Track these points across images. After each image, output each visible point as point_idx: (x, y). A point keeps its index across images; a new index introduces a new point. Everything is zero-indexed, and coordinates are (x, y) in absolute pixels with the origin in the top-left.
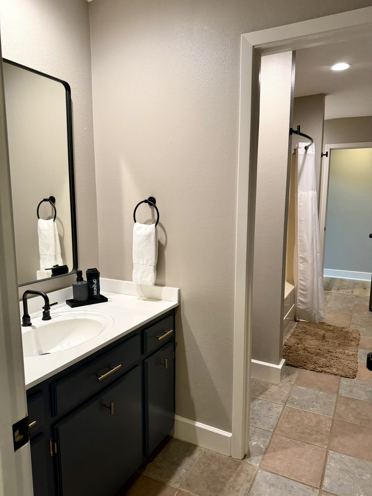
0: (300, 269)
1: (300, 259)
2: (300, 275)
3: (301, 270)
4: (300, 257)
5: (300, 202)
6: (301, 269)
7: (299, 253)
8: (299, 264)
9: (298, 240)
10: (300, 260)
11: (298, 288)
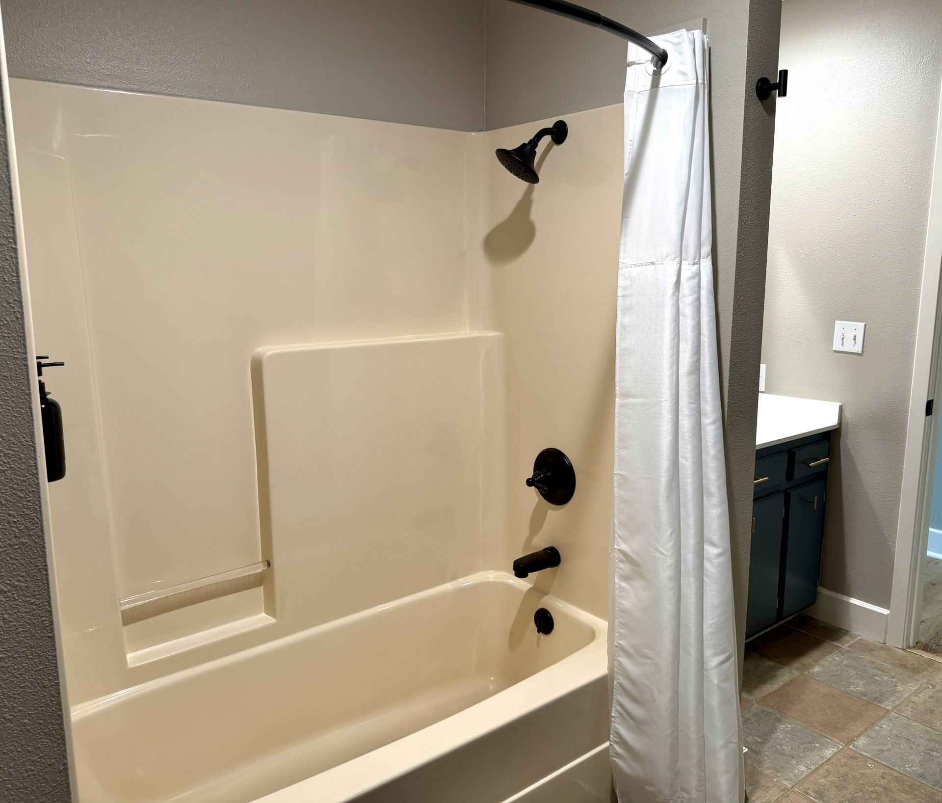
0: (621, 604)
1: (621, 561)
2: (621, 631)
3: (624, 611)
4: (621, 551)
5: (624, 311)
6: (626, 603)
7: (619, 532)
8: (617, 581)
9: (615, 478)
10: (622, 566)
11: (615, 682)
